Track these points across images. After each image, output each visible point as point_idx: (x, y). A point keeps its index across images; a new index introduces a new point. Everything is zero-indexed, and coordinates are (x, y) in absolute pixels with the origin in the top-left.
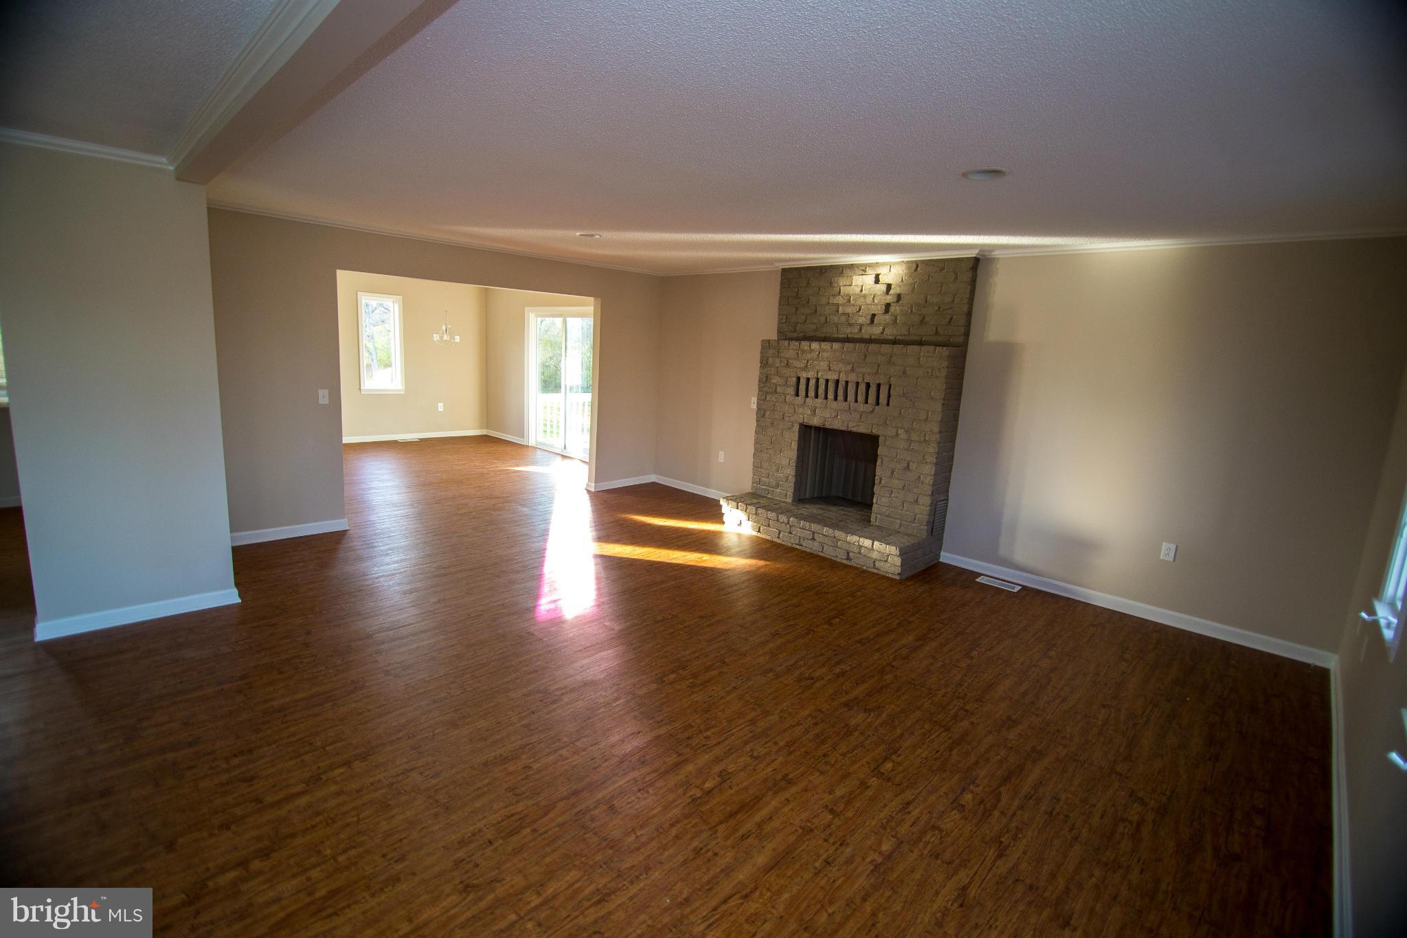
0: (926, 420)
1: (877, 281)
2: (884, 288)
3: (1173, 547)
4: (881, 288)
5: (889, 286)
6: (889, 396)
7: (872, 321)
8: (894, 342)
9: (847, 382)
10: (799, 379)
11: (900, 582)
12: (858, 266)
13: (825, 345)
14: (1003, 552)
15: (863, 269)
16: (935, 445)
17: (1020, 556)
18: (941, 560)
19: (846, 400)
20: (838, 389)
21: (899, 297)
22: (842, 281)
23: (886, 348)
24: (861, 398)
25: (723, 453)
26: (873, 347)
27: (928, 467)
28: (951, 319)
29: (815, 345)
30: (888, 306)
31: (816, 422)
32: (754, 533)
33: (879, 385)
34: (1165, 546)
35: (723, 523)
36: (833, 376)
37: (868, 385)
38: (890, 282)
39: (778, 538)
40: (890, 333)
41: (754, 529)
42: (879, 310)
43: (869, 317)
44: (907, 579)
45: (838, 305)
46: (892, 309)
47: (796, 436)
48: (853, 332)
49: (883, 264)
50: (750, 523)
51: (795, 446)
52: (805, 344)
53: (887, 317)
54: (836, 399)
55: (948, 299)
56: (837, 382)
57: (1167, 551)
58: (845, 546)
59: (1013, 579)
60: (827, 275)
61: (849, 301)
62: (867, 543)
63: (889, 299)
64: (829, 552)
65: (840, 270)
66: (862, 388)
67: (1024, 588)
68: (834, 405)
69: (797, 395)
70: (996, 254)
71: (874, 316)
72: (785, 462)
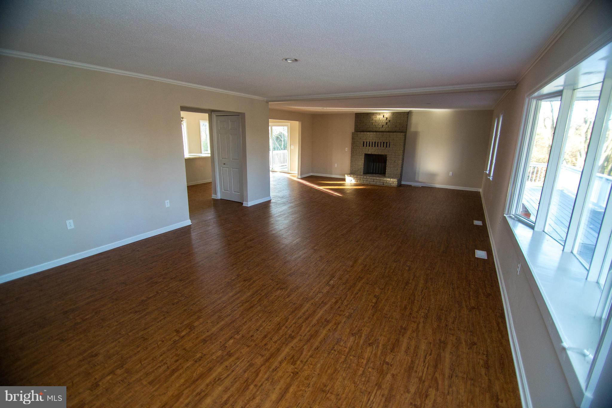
0: (399, 150)
1: (384, 117)
2: (386, 119)
3: (452, 173)
4: (385, 119)
5: (387, 118)
6: (390, 145)
7: (383, 127)
8: (389, 132)
9: (378, 142)
10: (364, 142)
11: (397, 187)
12: (378, 113)
13: (371, 133)
14: (416, 179)
15: (379, 114)
16: (402, 156)
17: (420, 179)
18: (402, 183)
19: (378, 146)
20: (376, 144)
21: (390, 121)
22: (374, 117)
23: (388, 133)
24: (382, 146)
25: (336, 164)
26: (384, 133)
27: (400, 161)
28: (403, 126)
29: (368, 133)
30: (387, 123)
31: (369, 153)
32: (355, 182)
33: (387, 143)
34: (450, 172)
35: (345, 181)
36: (374, 141)
37: (384, 143)
38: (387, 117)
39: (363, 182)
40: (387, 130)
41: (355, 181)
42: (385, 124)
43: (382, 126)
44: (398, 187)
45: (373, 123)
46: (388, 124)
47: (364, 157)
48: (377, 130)
49: (385, 113)
50: (354, 180)
51: (363, 159)
52: (365, 133)
53: (387, 125)
54: (375, 146)
55: (402, 122)
56: (375, 142)
57: (451, 174)
58: (383, 181)
59: (420, 185)
60: (369, 115)
61: (376, 122)
62: (389, 179)
63: (387, 121)
64: (378, 184)
65: (373, 114)
66: (382, 143)
67: (422, 186)
68: (375, 148)
69: (364, 146)
70: (413, 111)
71: (383, 125)
72: (360, 164)
